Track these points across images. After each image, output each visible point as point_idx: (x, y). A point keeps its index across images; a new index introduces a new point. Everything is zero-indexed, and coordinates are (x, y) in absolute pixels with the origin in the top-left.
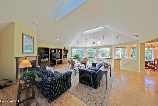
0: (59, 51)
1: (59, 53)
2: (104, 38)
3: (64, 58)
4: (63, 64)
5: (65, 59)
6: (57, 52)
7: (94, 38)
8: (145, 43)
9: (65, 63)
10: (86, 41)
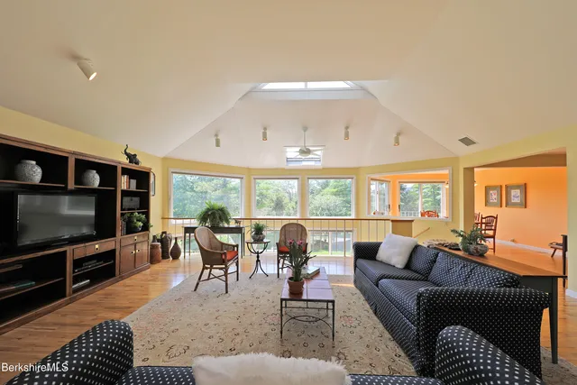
0: (95, 179)
1: (92, 191)
2: (347, 136)
3: (130, 229)
4: (122, 278)
5: (136, 237)
6: (71, 185)
7: (305, 129)
8: (473, 168)
9: (135, 268)
10: (265, 137)
